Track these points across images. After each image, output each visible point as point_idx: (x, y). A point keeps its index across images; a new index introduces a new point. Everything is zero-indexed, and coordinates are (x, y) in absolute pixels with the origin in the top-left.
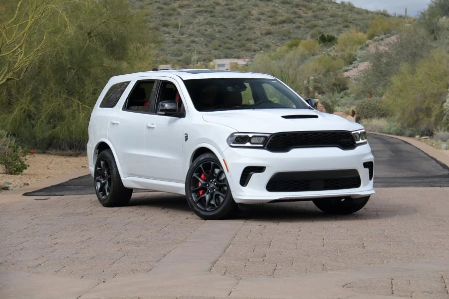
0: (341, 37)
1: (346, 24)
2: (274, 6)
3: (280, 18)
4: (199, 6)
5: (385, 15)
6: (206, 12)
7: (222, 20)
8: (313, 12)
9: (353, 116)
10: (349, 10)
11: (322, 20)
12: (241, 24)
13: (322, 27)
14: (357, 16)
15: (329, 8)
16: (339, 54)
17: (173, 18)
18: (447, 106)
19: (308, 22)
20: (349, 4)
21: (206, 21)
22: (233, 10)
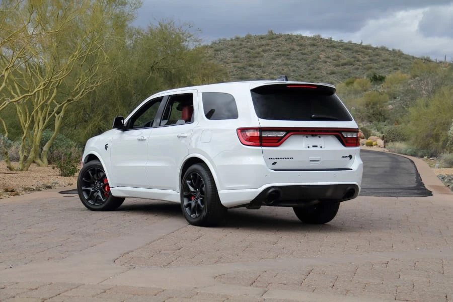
0: (389, 77)
1: (395, 67)
2: (338, 52)
3: (342, 61)
4: (278, 51)
5: (428, 60)
6: (283, 55)
7: (296, 62)
8: (370, 57)
9: (383, 140)
10: (399, 56)
11: (376, 63)
12: (311, 66)
13: (376, 69)
14: (406, 61)
15: (383, 54)
16: (385, 91)
17: (257, 60)
18: (451, 133)
19: (365, 64)
20: (399, 51)
21: (283, 63)
22: (305, 54)
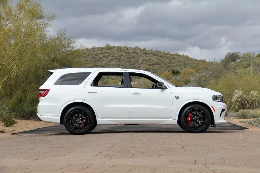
0: (182, 71)
1: (185, 65)
2: (150, 57)
3: (153, 63)
4: (113, 56)
5: (204, 61)
6: (116, 59)
7: (124, 63)
8: (169, 59)
10: (187, 59)
11: (173, 63)
12: (134, 65)
13: (174, 67)
14: (191, 62)
15: (177, 58)
16: (181, 79)
17: (100, 62)
19: (166, 64)
20: (187, 56)
21: (116, 64)
22: (129, 58)
